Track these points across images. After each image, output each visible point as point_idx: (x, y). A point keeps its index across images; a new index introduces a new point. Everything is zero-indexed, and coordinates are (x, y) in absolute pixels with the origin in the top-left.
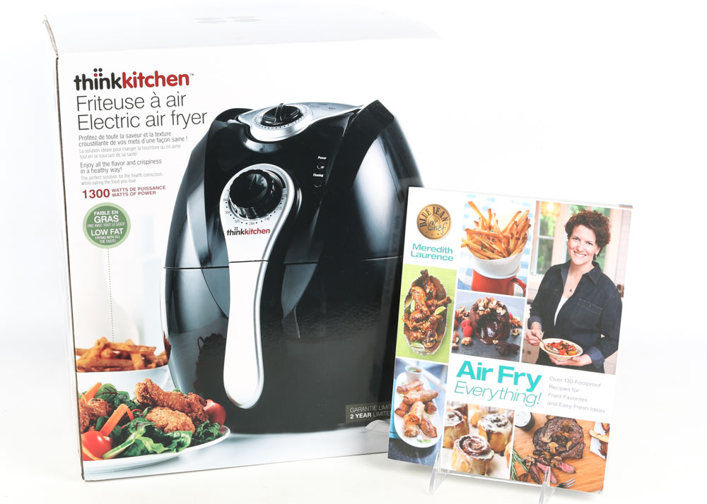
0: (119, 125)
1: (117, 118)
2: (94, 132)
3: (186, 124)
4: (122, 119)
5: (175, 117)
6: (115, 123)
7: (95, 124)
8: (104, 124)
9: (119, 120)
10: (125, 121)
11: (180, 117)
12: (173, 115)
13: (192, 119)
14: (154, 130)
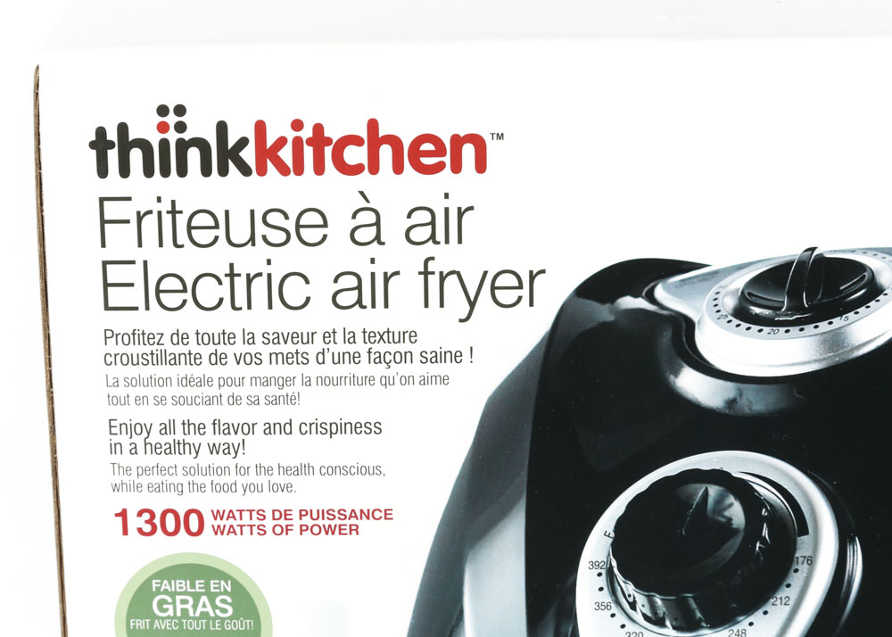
0: (241, 300)
1: (232, 275)
2: (154, 320)
3: (472, 304)
4: (249, 280)
5: (434, 281)
6: (224, 290)
7: (158, 291)
8: (188, 296)
9: (240, 283)
10: (259, 286)
11: (452, 281)
12: (426, 273)
13: (493, 288)
14: (358, 320)
